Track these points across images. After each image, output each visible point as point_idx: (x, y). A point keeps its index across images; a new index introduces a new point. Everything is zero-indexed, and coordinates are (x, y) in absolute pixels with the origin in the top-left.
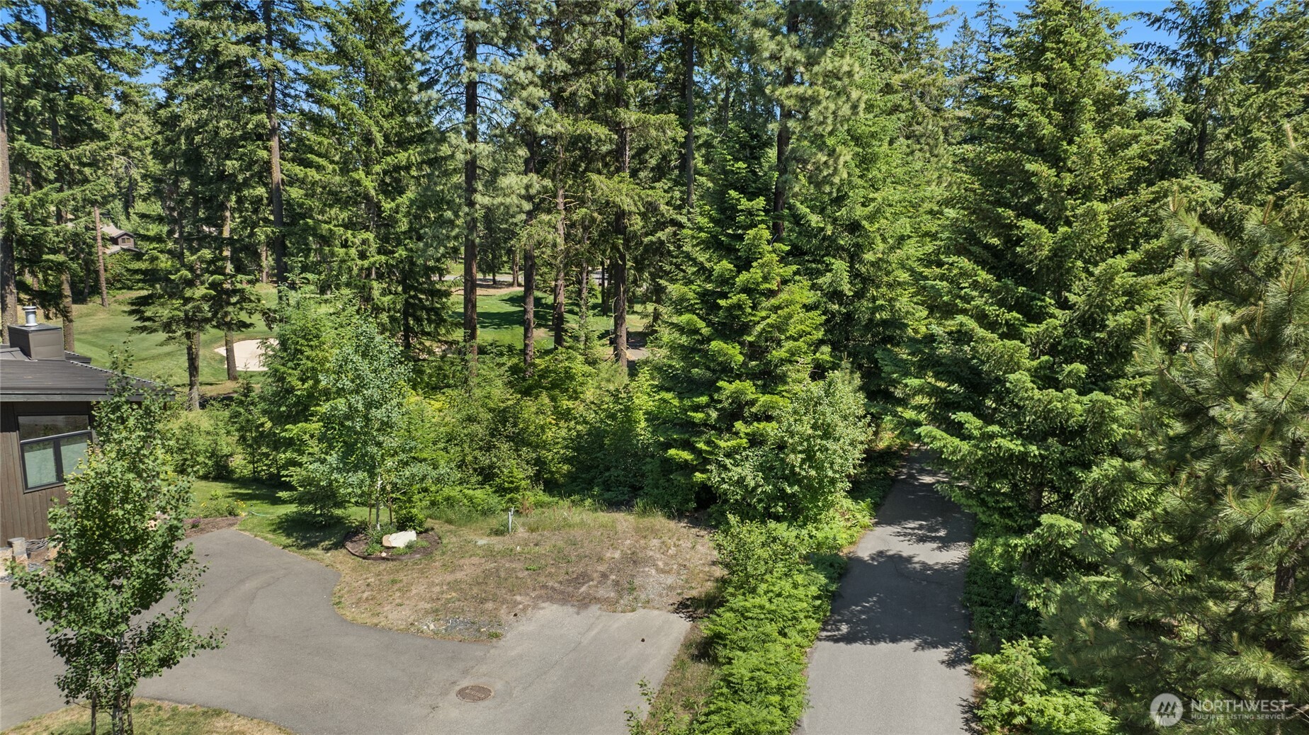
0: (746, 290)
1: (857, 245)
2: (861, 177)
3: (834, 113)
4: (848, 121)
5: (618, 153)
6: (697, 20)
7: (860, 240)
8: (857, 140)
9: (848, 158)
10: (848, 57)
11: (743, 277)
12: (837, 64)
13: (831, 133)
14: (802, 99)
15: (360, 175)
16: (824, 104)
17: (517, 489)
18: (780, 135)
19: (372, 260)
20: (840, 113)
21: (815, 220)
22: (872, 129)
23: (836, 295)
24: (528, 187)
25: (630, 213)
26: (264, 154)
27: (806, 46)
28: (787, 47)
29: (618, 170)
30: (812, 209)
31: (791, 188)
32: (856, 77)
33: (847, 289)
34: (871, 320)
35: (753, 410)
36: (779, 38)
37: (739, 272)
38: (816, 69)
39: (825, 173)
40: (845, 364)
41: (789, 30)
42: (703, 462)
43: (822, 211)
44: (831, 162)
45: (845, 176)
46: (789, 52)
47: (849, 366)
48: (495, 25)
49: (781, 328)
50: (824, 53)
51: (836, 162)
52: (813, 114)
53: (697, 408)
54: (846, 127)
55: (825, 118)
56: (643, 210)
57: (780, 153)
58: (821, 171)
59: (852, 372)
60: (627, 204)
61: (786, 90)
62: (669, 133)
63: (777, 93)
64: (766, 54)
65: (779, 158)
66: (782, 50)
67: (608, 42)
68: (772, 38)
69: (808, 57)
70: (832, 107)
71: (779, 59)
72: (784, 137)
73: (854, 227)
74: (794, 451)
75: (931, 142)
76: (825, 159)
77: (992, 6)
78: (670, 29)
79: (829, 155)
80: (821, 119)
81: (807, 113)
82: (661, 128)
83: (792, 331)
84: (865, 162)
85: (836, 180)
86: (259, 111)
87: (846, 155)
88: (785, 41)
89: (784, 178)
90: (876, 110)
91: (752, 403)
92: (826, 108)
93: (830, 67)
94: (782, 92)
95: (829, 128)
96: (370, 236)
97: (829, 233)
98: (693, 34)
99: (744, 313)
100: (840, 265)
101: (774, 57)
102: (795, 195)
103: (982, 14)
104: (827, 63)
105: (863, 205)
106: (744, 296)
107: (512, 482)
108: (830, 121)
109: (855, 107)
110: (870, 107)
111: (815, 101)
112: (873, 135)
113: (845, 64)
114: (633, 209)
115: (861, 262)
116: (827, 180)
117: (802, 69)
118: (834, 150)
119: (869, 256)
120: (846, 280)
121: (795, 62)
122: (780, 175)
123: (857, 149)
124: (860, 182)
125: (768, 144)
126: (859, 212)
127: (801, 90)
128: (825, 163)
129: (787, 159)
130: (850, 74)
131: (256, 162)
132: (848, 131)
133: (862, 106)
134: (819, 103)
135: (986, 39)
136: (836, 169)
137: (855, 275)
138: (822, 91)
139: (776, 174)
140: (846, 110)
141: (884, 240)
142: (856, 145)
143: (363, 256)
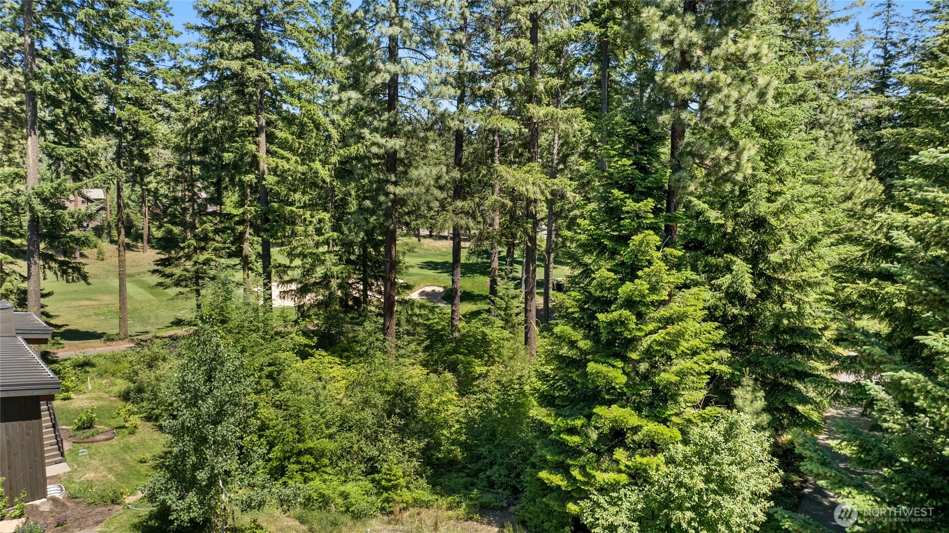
0: (630, 303)
1: (764, 244)
2: (766, 171)
3: (737, 102)
4: (753, 110)
5: (530, 143)
6: (610, 24)
7: (765, 237)
8: (764, 131)
9: (753, 152)
10: (754, 37)
11: (627, 288)
12: (740, 46)
13: (734, 124)
14: (699, 87)
15: (317, 165)
16: (726, 91)
17: (395, 487)
18: (673, 129)
19: (326, 236)
20: (744, 102)
21: (713, 216)
22: (781, 119)
23: (735, 296)
24: (439, 178)
25: (535, 201)
26: (254, 147)
27: (704, 27)
28: (681, 27)
29: (530, 160)
30: (712, 205)
31: (685, 188)
32: (764, 61)
33: (750, 292)
34: (776, 327)
35: (636, 438)
36: (672, 18)
37: (623, 281)
38: (716, 51)
39: (726, 170)
40: (747, 381)
41: (685, 10)
42: (578, 493)
43: (723, 207)
44: (733, 157)
45: (750, 171)
46: (683, 33)
47: (751, 383)
48: (407, 29)
49: (672, 344)
50: (726, 34)
51: (739, 156)
52: (711, 103)
53: (572, 431)
54: (751, 117)
55: (726, 107)
56: (549, 197)
57: (674, 148)
58: (721, 168)
59: (754, 390)
60: (532, 192)
61: (680, 76)
62: (576, 126)
63: (669, 80)
64: (656, 36)
65: (672, 154)
66: (675, 31)
67: (518, 43)
68: (663, 18)
69: (707, 39)
70: (735, 95)
71: (671, 42)
72: (678, 130)
73: (759, 223)
74: (680, 508)
75: (836, 129)
76: (725, 154)
77: (889, 6)
78: (587, 33)
79: (731, 149)
80: (722, 109)
81: (704, 102)
82: (568, 120)
83: (684, 345)
84: (771, 154)
85: (739, 177)
86: (250, 113)
87: (751, 149)
88: (678, 21)
89: (677, 176)
90: (785, 99)
91: (636, 429)
92: (728, 96)
93: (732, 49)
94: (675, 79)
95: (732, 119)
96: (326, 216)
97: (729, 230)
98: (607, 37)
99: (627, 329)
100: (740, 266)
101: (666, 41)
102: (691, 194)
103: (879, 14)
104: (727, 46)
105: (769, 200)
106: (626, 313)
107: (389, 481)
108: (732, 111)
109: (762, 95)
110: (778, 97)
111: (713, 88)
112: (782, 126)
113: (750, 45)
114: (539, 196)
115: (766, 261)
116: (726, 178)
117: (699, 53)
118: (737, 144)
119: (774, 257)
120: (749, 281)
121: (691, 45)
122: (673, 173)
123: (763, 141)
124: (765, 176)
125: (660, 139)
126: (764, 208)
127: (696, 76)
128: (726, 158)
129: (681, 154)
130: (756, 57)
131: (246, 154)
132: (753, 122)
133: (771, 93)
134: (719, 90)
135: (883, 36)
136: (738, 164)
137: (757, 275)
138: (723, 76)
139: (669, 171)
140: (751, 98)
141: (794, 238)
142: (762, 136)
143: (319, 232)
